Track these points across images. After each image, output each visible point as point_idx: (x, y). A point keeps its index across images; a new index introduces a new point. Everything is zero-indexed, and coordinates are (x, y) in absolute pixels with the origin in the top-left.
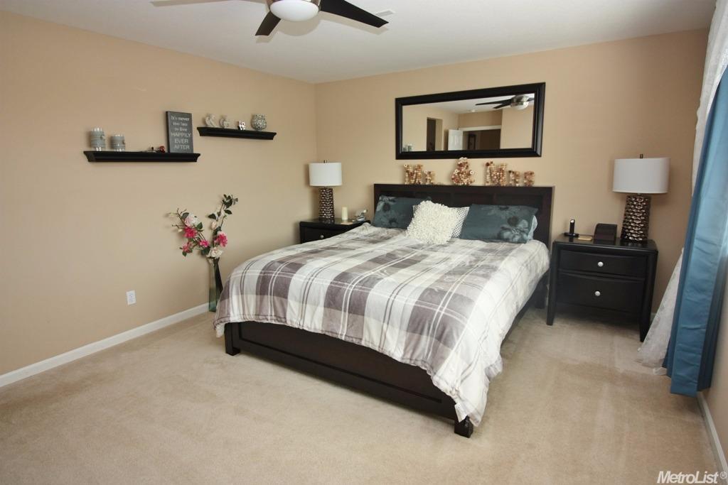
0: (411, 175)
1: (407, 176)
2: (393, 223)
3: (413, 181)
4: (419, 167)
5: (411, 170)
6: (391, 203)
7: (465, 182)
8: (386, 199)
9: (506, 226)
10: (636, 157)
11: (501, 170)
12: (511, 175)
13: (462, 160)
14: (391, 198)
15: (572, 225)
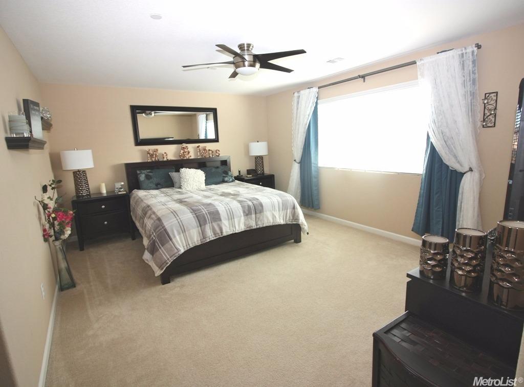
0: (152, 156)
1: (149, 156)
2: (159, 186)
3: (153, 159)
4: (157, 150)
5: (151, 152)
6: (151, 174)
7: (187, 157)
8: (145, 172)
9: (224, 175)
10: (255, 142)
11: (205, 150)
12: (210, 152)
13: (184, 145)
14: (148, 171)
15: (239, 171)
